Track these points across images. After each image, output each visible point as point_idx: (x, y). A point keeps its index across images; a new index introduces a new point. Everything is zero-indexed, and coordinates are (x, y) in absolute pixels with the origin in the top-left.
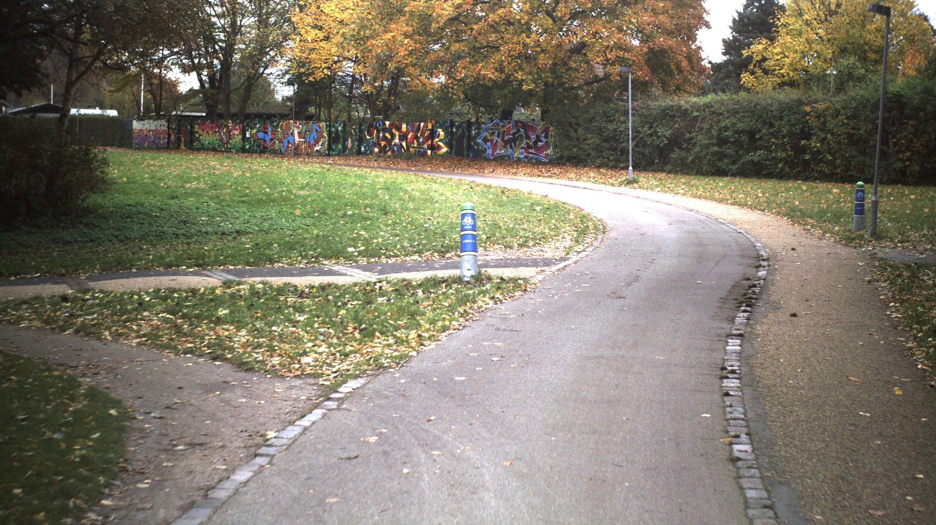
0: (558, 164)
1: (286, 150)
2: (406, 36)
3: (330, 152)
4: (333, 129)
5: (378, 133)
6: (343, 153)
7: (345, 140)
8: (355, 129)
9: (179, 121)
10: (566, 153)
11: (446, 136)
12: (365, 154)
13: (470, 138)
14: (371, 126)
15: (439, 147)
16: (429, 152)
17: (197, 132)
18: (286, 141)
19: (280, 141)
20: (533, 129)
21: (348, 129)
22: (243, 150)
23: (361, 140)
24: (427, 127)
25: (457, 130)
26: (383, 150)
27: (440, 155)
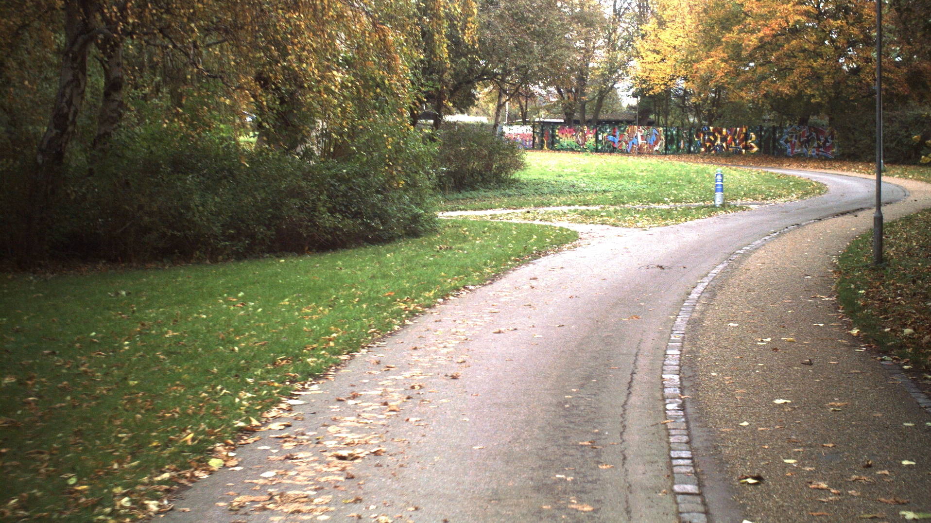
0: (841, 160)
1: (631, 150)
2: (723, 60)
3: (666, 152)
4: (669, 133)
5: (704, 136)
6: (677, 152)
7: (679, 142)
8: (686, 133)
9: (543, 126)
10: (846, 151)
11: (757, 138)
12: (693, 153)
13: (775, 140)
14: (698, 130)
15: (752, 147)
16: (744, 151)
17: (557, 136)
18: (631, 143)
19: (627, 143)
20: (822, 133)
21: (680, 133)
22: (596, 150)
23: (690, 142)
24: (742, 131)
25: (765, 133)
26: (708, 150)
27: (752, 154)
